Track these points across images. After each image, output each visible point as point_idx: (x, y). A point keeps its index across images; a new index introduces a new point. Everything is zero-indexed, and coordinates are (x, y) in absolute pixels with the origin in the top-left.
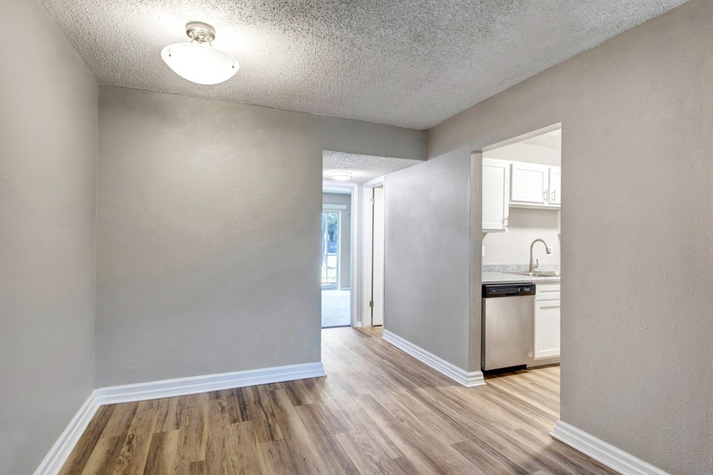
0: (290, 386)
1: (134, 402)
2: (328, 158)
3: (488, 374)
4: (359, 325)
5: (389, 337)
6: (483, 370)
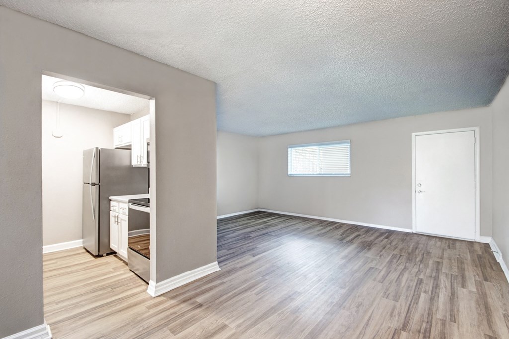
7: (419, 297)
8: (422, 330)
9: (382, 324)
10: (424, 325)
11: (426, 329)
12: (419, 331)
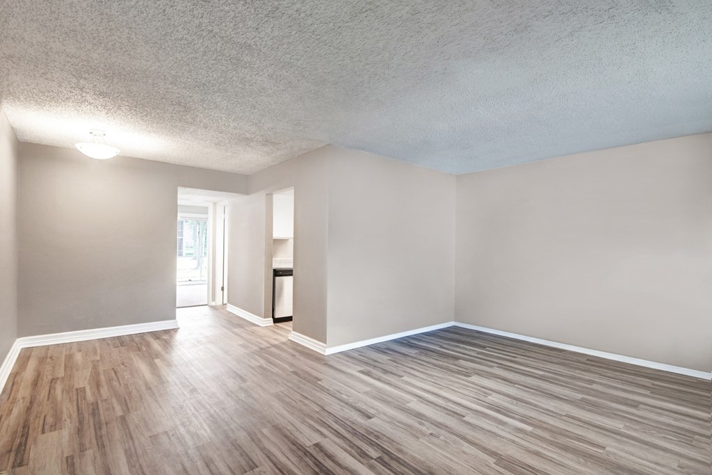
0: (155, 335)
1: (46, 346)
2: (181, 190)
3: (276, 321)
4: (213, 304)
5: (232, 309)
6: (273, 317)
7: (129, 462)
8: (104, 426)
9: (145, 408)
10: (104, 431)
11: (100, 428)
12: (106, 424)
